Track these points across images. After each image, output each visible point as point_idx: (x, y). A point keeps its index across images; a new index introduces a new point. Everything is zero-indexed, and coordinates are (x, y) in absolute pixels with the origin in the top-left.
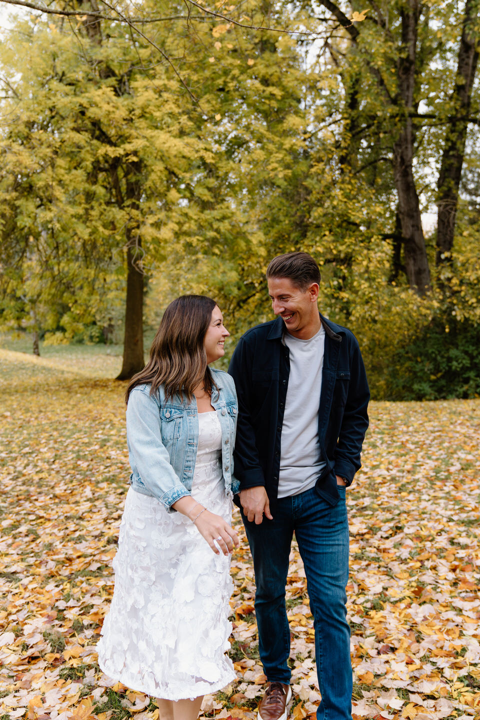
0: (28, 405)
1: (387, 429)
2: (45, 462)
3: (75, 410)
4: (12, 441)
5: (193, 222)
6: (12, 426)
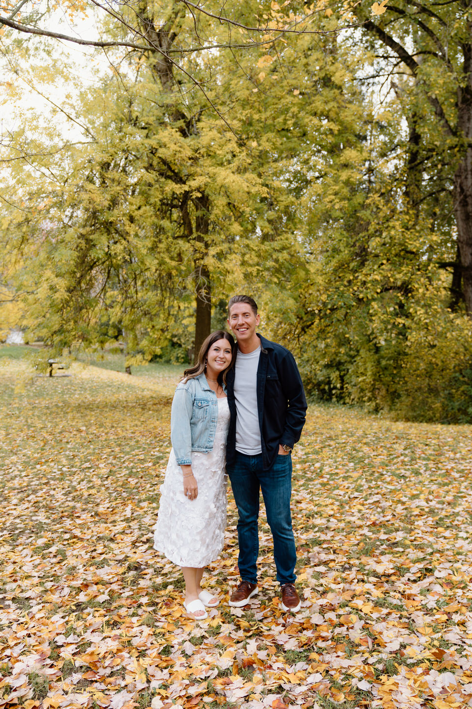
0: (104, 420)
1: (433, 455)
2: (99, 478)
3: (143, 426)
4: (77, 456)
5: (253, 253)
6: (83, 441)
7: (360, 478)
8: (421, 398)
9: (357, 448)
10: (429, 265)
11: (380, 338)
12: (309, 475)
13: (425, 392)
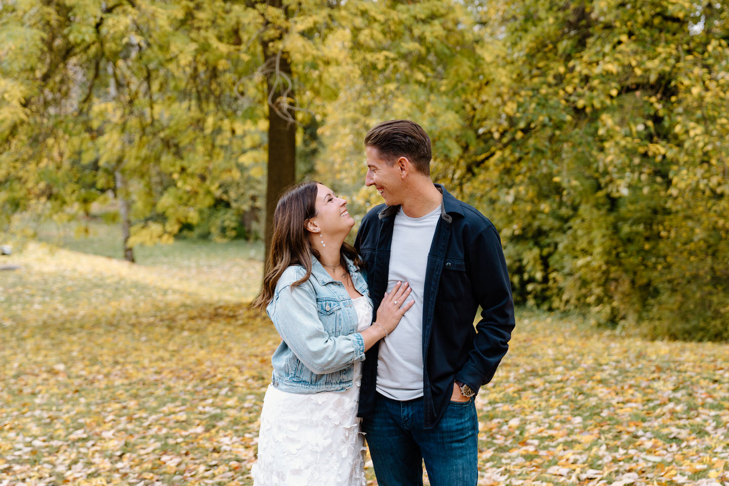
0: (97, 351)
2: (105, 457)
3: (175, 359)
4: (57, 418)
5: (376, 26)
6: (64, 390)
7: (595, 443)
8: (698, 295)
9: (585, 390)
10: (708, 43)
11: (619, 182)
12: (500, 440)
13: (706, 285)
